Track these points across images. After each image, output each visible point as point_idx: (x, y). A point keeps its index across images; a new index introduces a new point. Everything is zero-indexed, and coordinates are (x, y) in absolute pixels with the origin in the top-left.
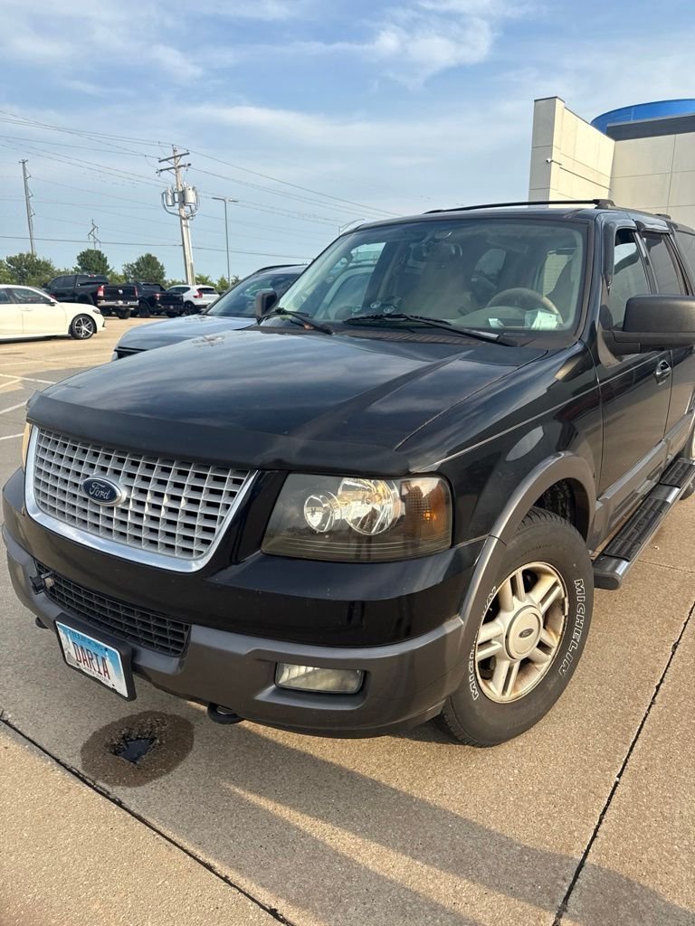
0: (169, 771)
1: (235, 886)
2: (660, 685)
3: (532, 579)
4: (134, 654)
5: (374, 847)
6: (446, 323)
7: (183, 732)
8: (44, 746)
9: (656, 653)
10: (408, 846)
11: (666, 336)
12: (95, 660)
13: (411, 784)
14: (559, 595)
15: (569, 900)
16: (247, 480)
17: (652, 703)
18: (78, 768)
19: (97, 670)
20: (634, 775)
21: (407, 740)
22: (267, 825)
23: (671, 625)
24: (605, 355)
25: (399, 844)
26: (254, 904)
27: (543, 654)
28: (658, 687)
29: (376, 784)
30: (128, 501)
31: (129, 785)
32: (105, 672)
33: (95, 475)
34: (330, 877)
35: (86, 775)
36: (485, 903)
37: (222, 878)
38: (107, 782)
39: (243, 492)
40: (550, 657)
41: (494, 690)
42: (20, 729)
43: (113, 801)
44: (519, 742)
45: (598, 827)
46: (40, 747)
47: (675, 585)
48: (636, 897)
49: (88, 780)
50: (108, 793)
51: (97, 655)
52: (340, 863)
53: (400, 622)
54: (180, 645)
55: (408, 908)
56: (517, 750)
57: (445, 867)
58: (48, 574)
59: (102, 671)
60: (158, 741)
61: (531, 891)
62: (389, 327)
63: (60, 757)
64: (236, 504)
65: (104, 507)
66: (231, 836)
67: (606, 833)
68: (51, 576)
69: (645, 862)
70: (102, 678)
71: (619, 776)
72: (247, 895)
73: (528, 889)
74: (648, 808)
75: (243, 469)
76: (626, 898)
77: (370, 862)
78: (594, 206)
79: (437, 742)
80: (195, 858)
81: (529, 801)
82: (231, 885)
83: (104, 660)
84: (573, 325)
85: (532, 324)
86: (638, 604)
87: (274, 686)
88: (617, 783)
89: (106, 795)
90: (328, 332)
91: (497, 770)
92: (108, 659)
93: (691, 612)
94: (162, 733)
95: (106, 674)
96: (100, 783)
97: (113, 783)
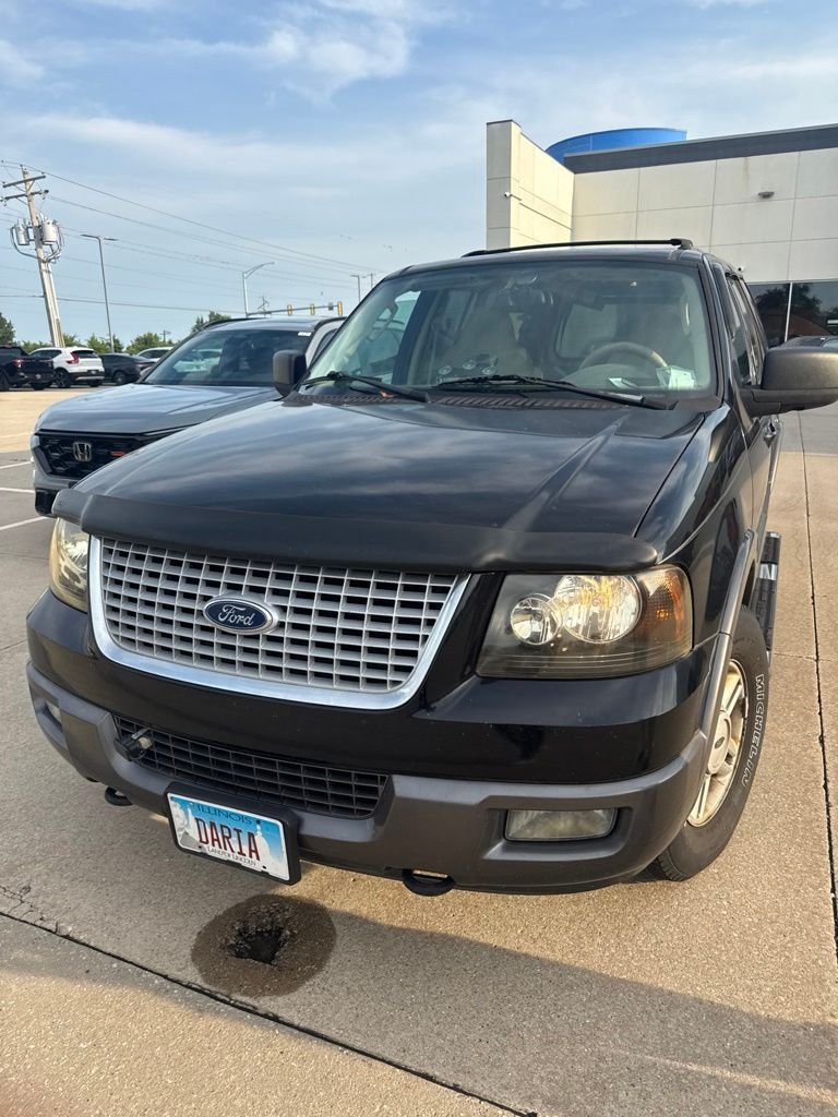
0: (320, 967)
1: (472, 1095)
2: (826, 784)
4: (299, 823)
7: (315, 916)
8: (138, 960)
9: (806, 750)
10: (649, 1008)
11: (809, 393)
12: (234, 839)
13: (618, 936)
14: (741, 696)
17: (828, 806)
18: (198, 982)
19: (237, 849)
22: (474, 1012)
23: (807, 718)
24: (745, 418)
25: (638, 1008)
26: (506, 1112)
27: (727, 766)
28: (825, 787)
30: (281, 625)
31: (277, 993)
32: (251, 851)
33: (220, 595)
34: (580, 1062)
35: (213, 989)
36: (764, 1058)
37: (451, 1088)
38: (245, 993)
40: (732, 767)
41: (693, 816)
42: (92, 944)
43: (266, 1016)
44: (713, 869)
46: (131, 963)
49: (219, 996)
50: (255, 1007)
54: (373, 802)
55: (683, 1081)
56: (714, 879)
58: (140, 733)
59: (246, 849)
60: (288, 932)
61: (804, 1034)
62: (493, 391)
63: (167, 972)
65: (241, 636)
68: (146, 735)
70: (245, 862)
71: (833, 891)
72: (492, 1103)
73: (801, 1033)
75: (449, 573)
78: (677, 246)
80: (406, 1069)
81: (755, 934)
82: (466, 1094)
83: (251, 836)
85: (668, 382)
87: (504, 841)
88: (834, 899)
89: (253, 1011)
90: (422, 400)
91: (704, 905)
92: (259, 833)
93: (820, 701)
94: (287, 920)
95: (254, 854)
96: (238, 997)
97: (254, 993)
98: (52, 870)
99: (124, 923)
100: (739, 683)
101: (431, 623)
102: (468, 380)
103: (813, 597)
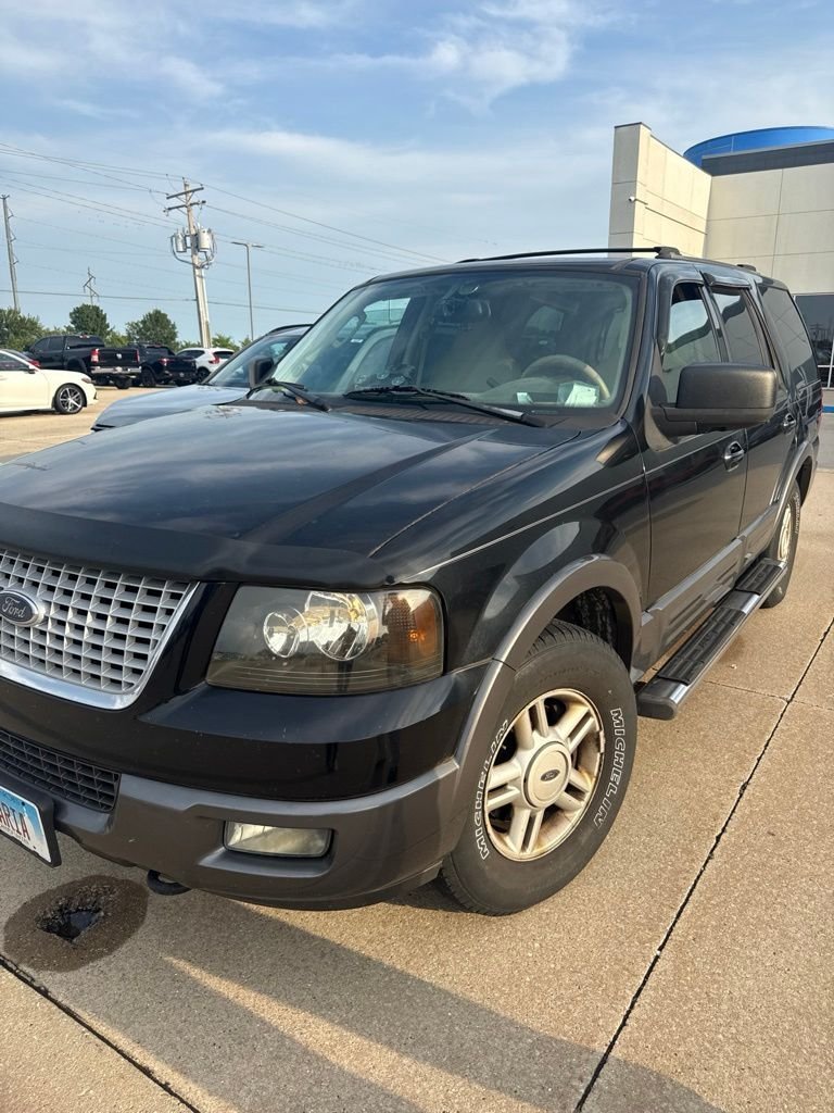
0: (111, 951)
1: (176, 1095)
2: (721, 835)
3: (557, 710)
4: (59, 809)
5: (354, 1040)
6: (463, 397)
7: (134, 901)
9: (720, 795)
10: (395, 1041)
11: (727, 413)
12: (12, 817)
13: (408, 963)
14: (593, 728)
15: (585, 1105)
16: (187, 594)
17: (709, 858)
19: (16, 828)
20: (679, 948)
21: (408, 907)
22: (224, 1017)
23: (741, 763)
24: (655, 438)
25: (384, 1039)
27: (573, 800)
28: (718, 838)
29: (366, 961)
30: (46, 619)
31: (59, 969)
32: (24, 831)
33: (9, 587)
34: (295, 1082)
35: (8, 957)
37: (161, 1085)
38: (32, 966)
39: (180, 609)
40: (583, 804)
41: (510, 846)
43: (38, 989)
44: (544, 908)
45: (629, 1012)
47: (751, 712)
48: (666, 1099)
49: (9, 963)
50: (33, 980)
51: (14, 811)
52: (309, 1063)
53: (380, 764)
54: (109, 798)
56: (540, 918)
57: (438, 1063)
59: (21, 830)
60: (102, 914)
61: (539, 1094)
62: (398, 402)
64: (173, 624)
65: (20, 628)
66: (179, 1032)
67: (637, 1020)
69: (680, 1055)
71: (661, 949)
72: (190, 1106)
73: (535, 1092)
74: (692, 988)
75: (183, 581)
76: (653, 1101)
77: (346, 1062)
78: (653, 255)
79: (445, 910)
80: (130, 1060)
81: (549, 981)
82: (172, 1093)
83: (21, 816)
84: (616, 399)
85: (566, 399)
86: (705, 736)
87: (222, 849)
88: (657, 958)
89: (29, 982)
90: (322, 408)
91: (513, 944)
92: (25, 814)
93: (767, 745)
94: (108, 903)
95: (26, 833)
96: (24, 967)
97: (38, 967)
100: (588, 715)
101: (161, 628)
102: (372, 390)
103: (826, 633)
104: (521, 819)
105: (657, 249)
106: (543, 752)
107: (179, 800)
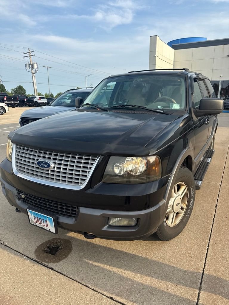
0: (66, 257)
1: (97, 292)
2: (214, 218)
3: (179, 187)
4: (58, 218)
5: (139, 275)
6: (145, 107)
7: (68, 244)
8: (21, 252)
9: (211, 209)
10: (149, 273)
11: (212, 111)
12: (42, 222)
13: (146, 254)
14: (186, 192)
15: (202, 285)
16: (97, 159)
17: (213, 224)
18: (35, 259)
19: (43, 225)
20: (213, 246)
21: (141, 241)
22: (103, 271)
23: (214, 200)
24: (195, 118)
25: (146, 273)
26: (105, 296)
27: (182, 211)
28: (214, 219)
29: (135, 256)
30: (54, 167)
31: (54, 262)
32: (46, 225)
33: (41, 159)
34: (127, 286)
35: (38, 260)
36: (177, 289)
37: (92, 289)
38: (46, 262)
39: (96, 163)
40: (184, 211)
41: (169, 223)
42: (11, 247)
43: (50, 268)
44: (176, 239)
45: (205, 262)
46: (19, 253)
47: (212, 188)
48: (221, 282)
49: (39, 262)
50: (47, 266)
51: (43, 220)
52: (129, 281)
53: (146, 204)
54: (75, 214)
55: (154, 292)
56: (176, 241)
57: (162, 279)
58: (22, 194)
59: (45, 225)
60: (60, 248)
61: (190, 283)
62: (126, 109)
63: (27, 255)
64: (94, 167)
65: (45, 170)
66: (92, 276)
67: (208, 264)
68: (23, 194)
69: (221, 271)
70: (45, 228)
71: (208, 246)
72: (102, 294)
74: (219, 255)
75: (96, 155)
76: (218, 282)
77: (139, 280)
79: (151, 241)
80: (82, 284)
81: (183, 256)
82: (96, 291)
83: (46, 221)
85: (172, 108)
86: (203, 194)
87: (107, 226)
88: (208, 249)
89: (47, 267)
90: (107, 111)
91: (171, 248)
92: (48, 220)
93: (218, 196)
94: (61, 245)
95: (47, 226)
96: (44, 263)
97: (48, 262)
98: (5, 229)
99: (20, 243)
100: (185, 189)
101: (90, 168)
102: (119, 106)
103: (224, 168)
104: (171, 216)
105: (184, 69)
106: (177, 199)
107: (98, 213)
